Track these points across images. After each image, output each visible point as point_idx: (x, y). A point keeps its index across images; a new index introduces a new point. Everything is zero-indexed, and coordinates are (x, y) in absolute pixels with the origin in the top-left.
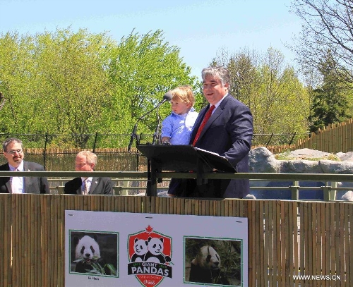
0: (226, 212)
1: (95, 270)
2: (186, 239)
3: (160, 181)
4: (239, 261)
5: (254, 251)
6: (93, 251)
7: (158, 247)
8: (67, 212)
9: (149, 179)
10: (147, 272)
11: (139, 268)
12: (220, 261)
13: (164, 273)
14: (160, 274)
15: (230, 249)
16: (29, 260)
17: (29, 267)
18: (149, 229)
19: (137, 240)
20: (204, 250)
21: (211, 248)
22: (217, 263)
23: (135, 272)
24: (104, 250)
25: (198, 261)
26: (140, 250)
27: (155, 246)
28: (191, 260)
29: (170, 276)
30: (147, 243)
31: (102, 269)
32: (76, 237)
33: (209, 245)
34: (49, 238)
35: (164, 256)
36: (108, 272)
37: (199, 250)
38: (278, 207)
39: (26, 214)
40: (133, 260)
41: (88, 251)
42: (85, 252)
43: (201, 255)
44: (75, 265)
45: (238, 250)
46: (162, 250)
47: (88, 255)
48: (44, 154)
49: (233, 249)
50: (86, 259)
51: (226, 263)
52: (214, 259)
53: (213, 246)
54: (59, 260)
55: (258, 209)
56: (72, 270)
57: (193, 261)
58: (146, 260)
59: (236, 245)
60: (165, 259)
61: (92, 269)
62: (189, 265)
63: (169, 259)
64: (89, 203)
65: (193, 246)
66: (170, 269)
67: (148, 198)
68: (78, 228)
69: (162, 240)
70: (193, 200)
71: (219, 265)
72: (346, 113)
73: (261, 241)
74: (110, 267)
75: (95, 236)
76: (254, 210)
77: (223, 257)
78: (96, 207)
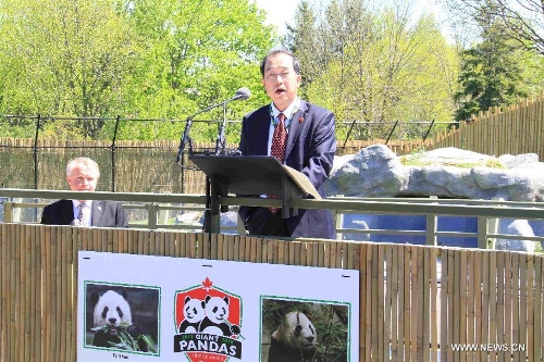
0: (326, 260)
1: (123, 344)
2: (264, 300)
3: (225, 209)
4: (345, 337)
5: (368, 322)
6: (121, 315)
7: (220, 311)
8: (82, 254)
9: (207, 207)
10: (203, 349)
11: (192, 342)
12: (315, 335)
13: (229, 350)
14: (223, 352)
15: (331, 317)
16: (22, 325)
17: (22, 337)
18: (207, 283)
19: (188, 299)
20: (292, 317)
21: (302, 316)
22: (311, 339)
23: (185, 349)
24: (137, 313)
25: (282, 334)
26: (192, 314)
27: (216, 310)
28: (271, 333)
29: (238, 355)
30: (203, 305)
31: (135, 343)
32: (95, 292)
33: (299, 310)
34: (53, 293)
35: (230, 325)
36: (143, 347)
37: (284, 318)
38: (408, 255)
39: (17, 255)
40: (182, 329)
41: (112, 314)
42: (109, 316)
43: (286, 326)
44: (93, 336)
45: (344, 320)
46: (226, 316)
47: (113, 321)
48: (35, 147)
49: (336, 318)
50: (109, 327)
51: (325, 339)
52: (307, 332)
53: (305, 312)
54: (69, 327)
55: (375, 256)
56: (88, 343)
57: (274, 334)
58: (201, 330)
59: (341, 312)
60: (230, 330)
61: (120, 342)
62: (268, 340)
63: (237, 330)
64: (115, 241)
65: (275, 311)
66: (238, 345)
67: (206, 235)
68: (99, 278)
69: (226, 300)
70: (275, 241)
71: (314, 342)
72: (517, 87)
73: (379, 306)
74: (147, 339)
75: (124, 291)
76: (369, 258)
77: (320, 329)
78: (125, 247)
